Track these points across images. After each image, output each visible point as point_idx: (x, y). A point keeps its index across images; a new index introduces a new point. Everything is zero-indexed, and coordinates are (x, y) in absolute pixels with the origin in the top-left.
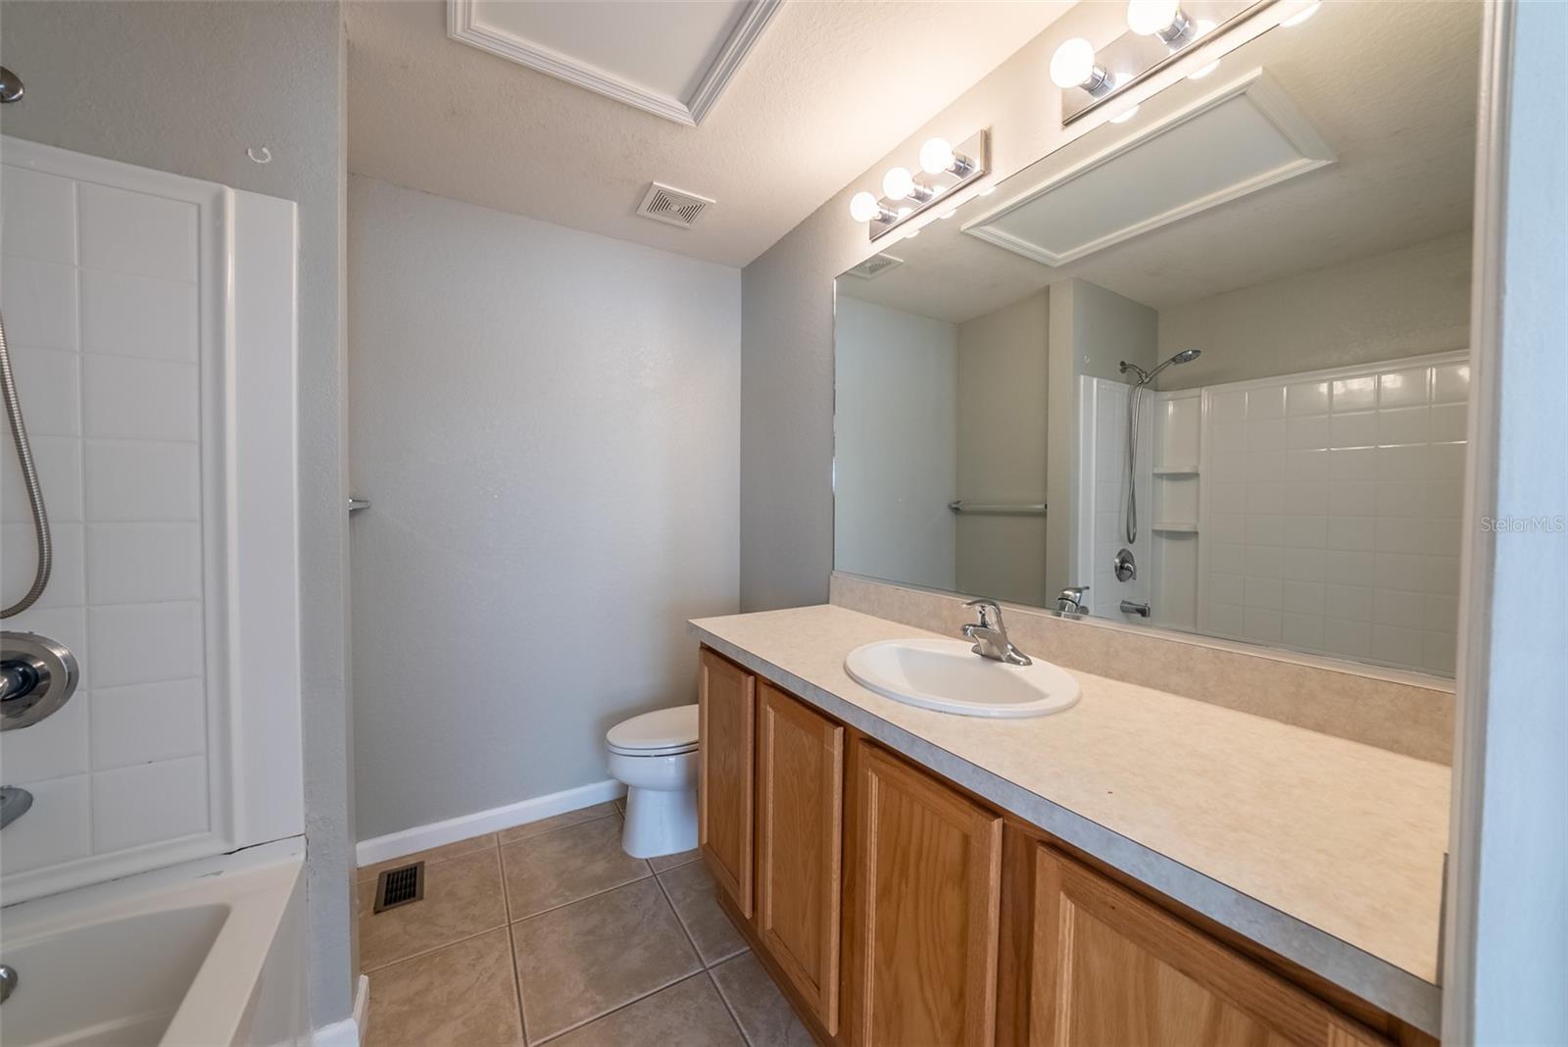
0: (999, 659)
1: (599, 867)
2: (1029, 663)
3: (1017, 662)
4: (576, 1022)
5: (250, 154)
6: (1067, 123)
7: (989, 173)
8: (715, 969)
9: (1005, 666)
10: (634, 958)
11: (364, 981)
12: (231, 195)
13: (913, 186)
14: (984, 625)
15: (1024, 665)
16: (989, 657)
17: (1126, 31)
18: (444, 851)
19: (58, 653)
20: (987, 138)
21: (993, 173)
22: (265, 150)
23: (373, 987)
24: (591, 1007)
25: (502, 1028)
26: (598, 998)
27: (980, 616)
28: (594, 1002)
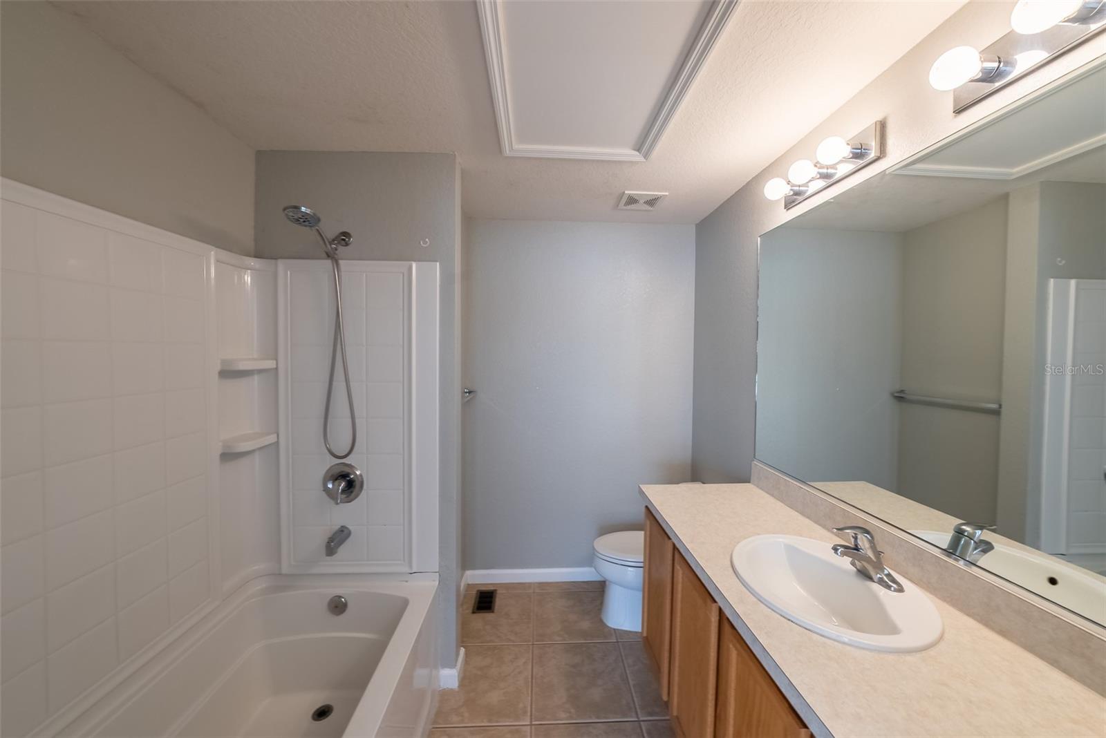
0: (870, 578)
1: (586, 625)
2: (900, 589)
3: (889, 587)
4: (558, 720)
5: (421, 243)
6: (959, 111)
7: (884, 156)
8: (646, 723)
9: (875, 587)
10: (596, 694)
11: (462, 650)
12: (414, 265)
13: (816, 170)
14: (857, 548)
15: (895, 590)
16: (864, 574)
17: (1010, 30)
18: (508, 586)
19: (358, 473)
20: (882, 127)
21: (888, 155)
22: (427, 240)
23: (467, 655)
24: (568, 715)
25: (521, 705)
26: (573, 711)
27: (853, 540)
28: (570, 712)
